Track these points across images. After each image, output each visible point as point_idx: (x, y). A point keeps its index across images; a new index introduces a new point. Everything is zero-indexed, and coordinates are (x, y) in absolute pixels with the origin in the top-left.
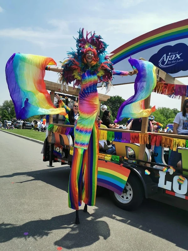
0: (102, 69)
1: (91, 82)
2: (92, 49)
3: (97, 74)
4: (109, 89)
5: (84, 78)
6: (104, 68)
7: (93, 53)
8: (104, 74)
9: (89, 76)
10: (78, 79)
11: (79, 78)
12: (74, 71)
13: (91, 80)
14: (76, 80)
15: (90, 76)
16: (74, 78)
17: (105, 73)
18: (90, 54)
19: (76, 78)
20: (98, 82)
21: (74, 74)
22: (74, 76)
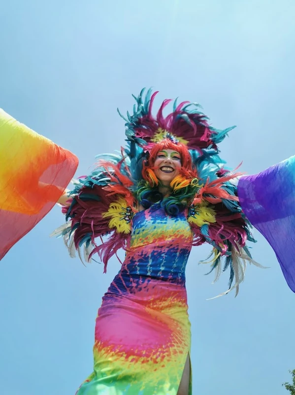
0: (209, 205)
1: (162, 238)
2: (176, 143)
3: (188, 217)
4: (240, 276)
5: (137, 226)
6: (217, 200)
7: (178, 155)
8: (213, 220)
9: (155, 220)
10: (119, 230)
11: (125, 227)
12: (112, 204)
13: (162, 232)
14: (112, 233)
15: (162, 219)
16: (107, 225)
17: (217, 217)
18: (169, 158)
19: (115, 228)
20: (194, 245)
21: (111, 212)
22: (109, 219)
